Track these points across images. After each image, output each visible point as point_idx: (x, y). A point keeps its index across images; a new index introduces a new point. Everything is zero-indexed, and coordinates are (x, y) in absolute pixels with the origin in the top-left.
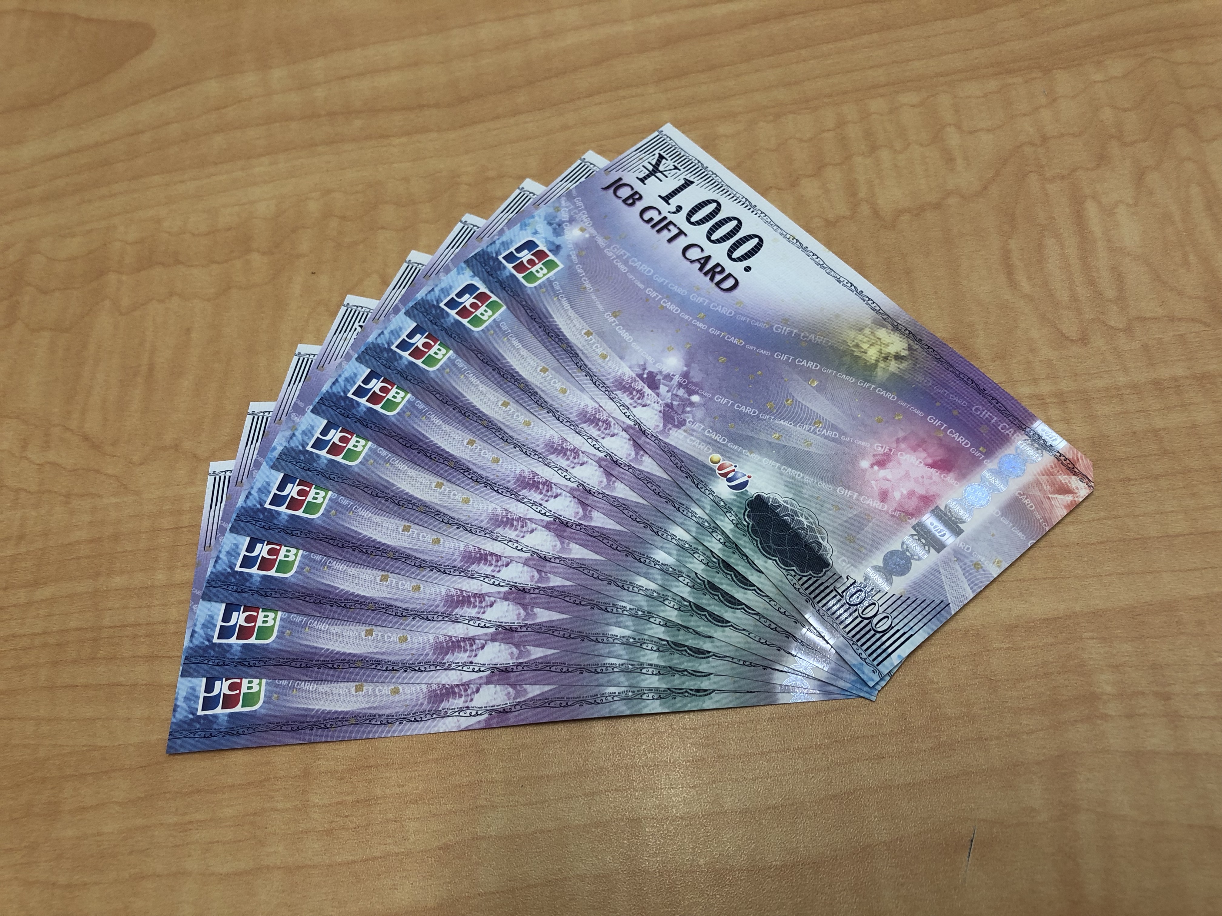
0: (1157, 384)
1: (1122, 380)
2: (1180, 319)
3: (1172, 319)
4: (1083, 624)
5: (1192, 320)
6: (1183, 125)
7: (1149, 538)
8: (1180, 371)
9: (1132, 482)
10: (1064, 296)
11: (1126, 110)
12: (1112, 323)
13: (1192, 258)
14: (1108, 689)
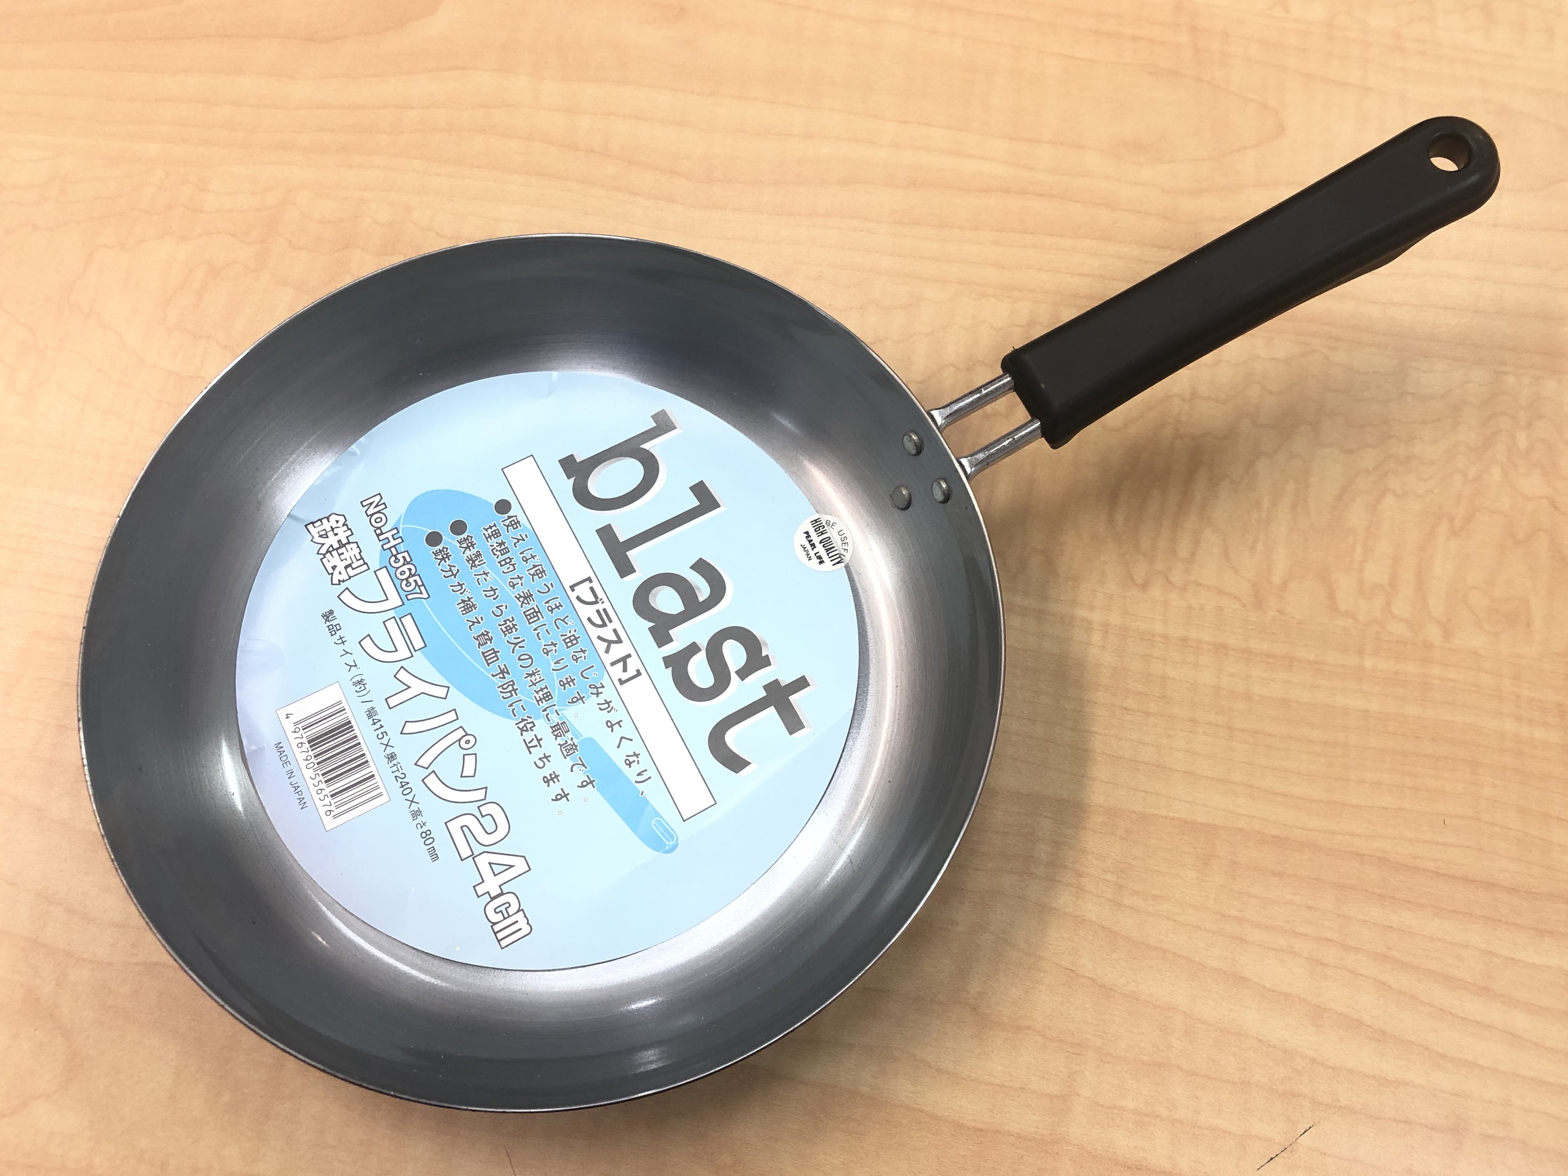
1: (1159, 628)
5: (1235, 598)
7: (1123, 758)
8: (1206, 637)
9: (1129, 712)
12: (1173, 579)
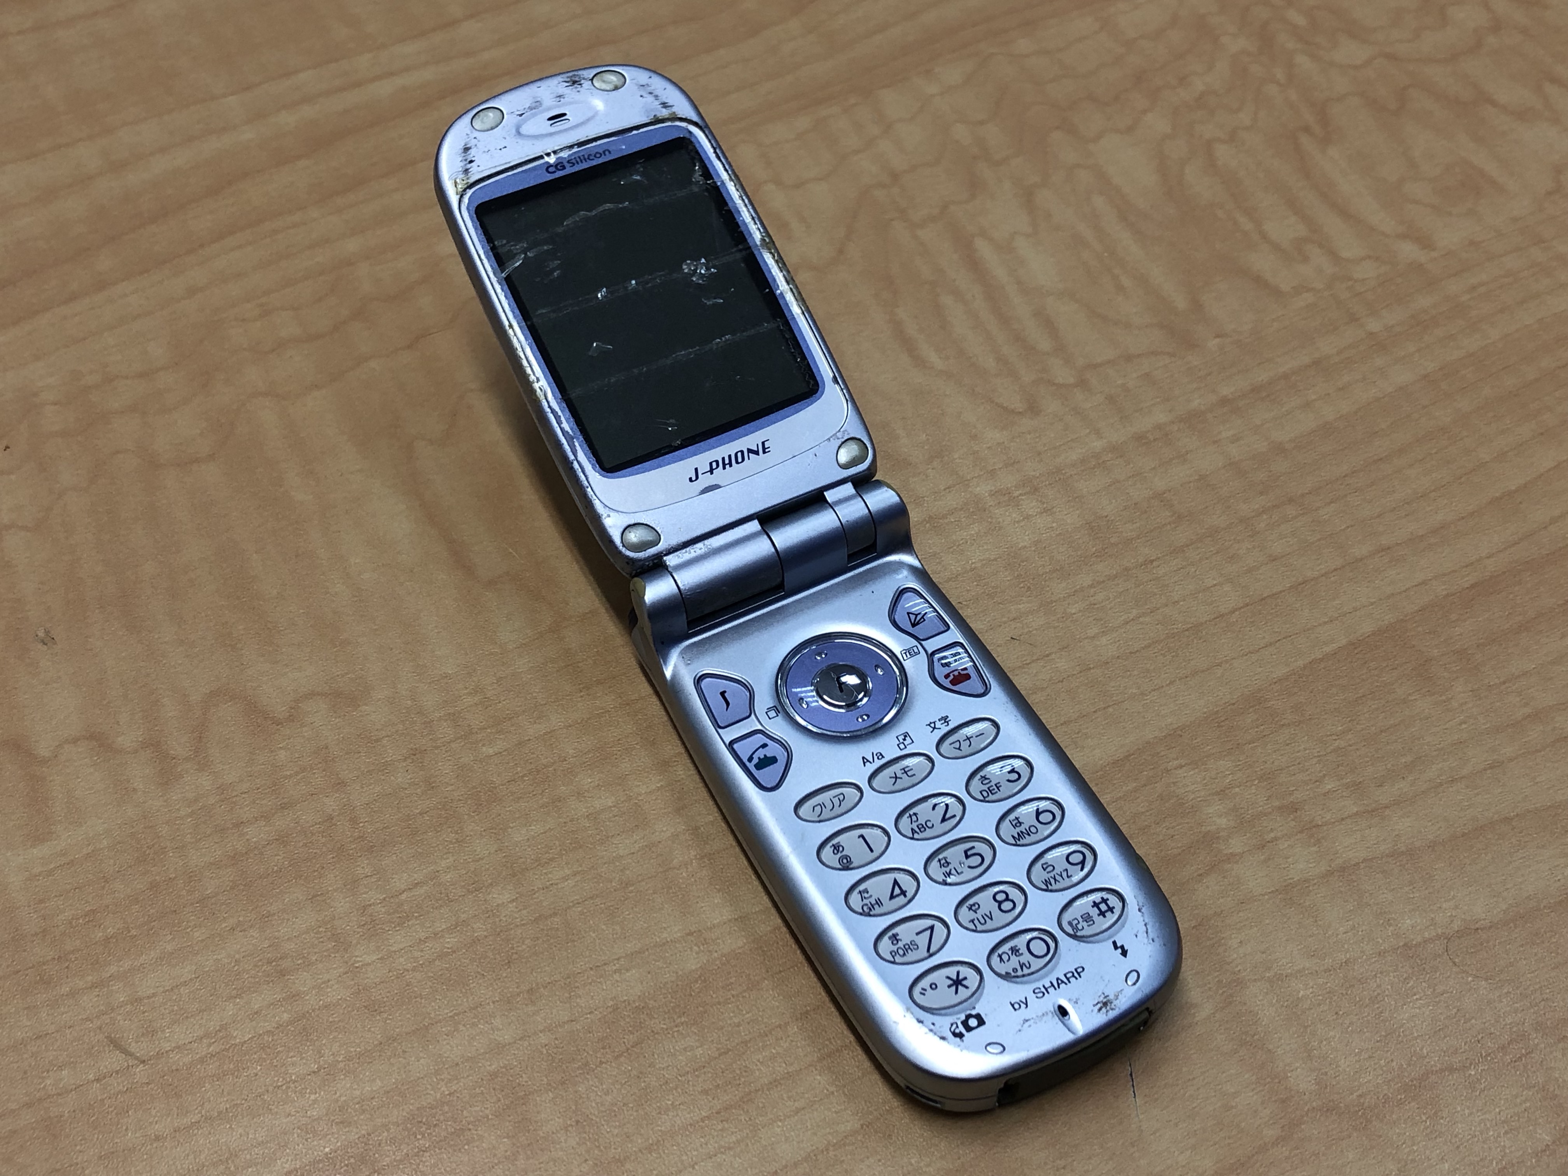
0: (1140, 438)
2: (1139, 356)
3: (1129, 358)
4: (1163, 753)
6: (1058, 128)
7: (1202, 624)
8: (1160, 416)
10: (990, 363)
11: (982, 123)
12: (1060, 380)
13: (1126, 282)
14: (1223, 822)
